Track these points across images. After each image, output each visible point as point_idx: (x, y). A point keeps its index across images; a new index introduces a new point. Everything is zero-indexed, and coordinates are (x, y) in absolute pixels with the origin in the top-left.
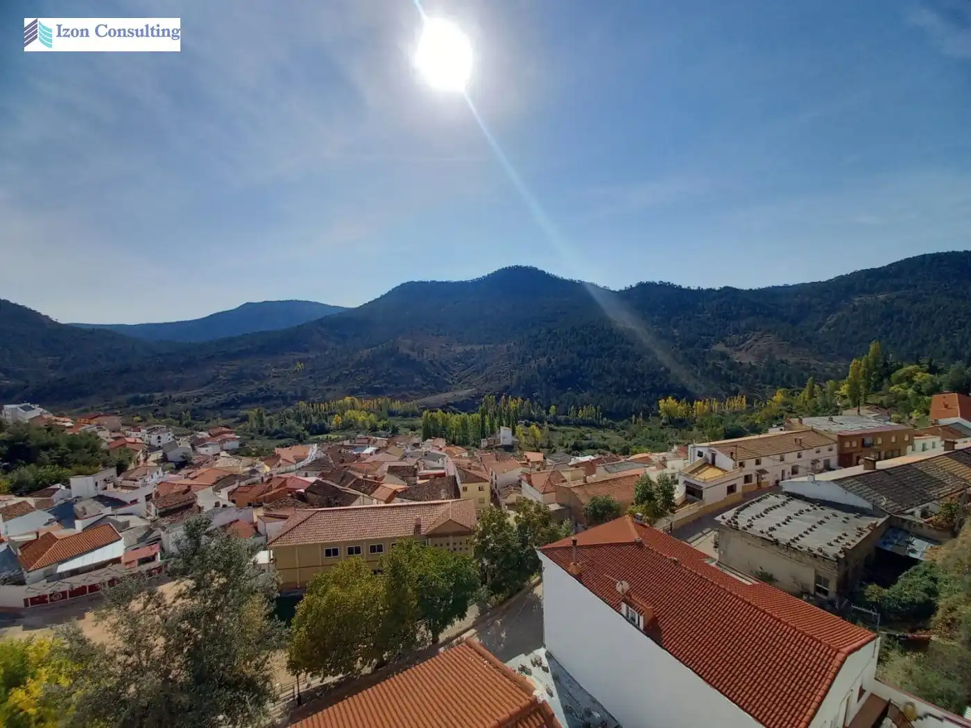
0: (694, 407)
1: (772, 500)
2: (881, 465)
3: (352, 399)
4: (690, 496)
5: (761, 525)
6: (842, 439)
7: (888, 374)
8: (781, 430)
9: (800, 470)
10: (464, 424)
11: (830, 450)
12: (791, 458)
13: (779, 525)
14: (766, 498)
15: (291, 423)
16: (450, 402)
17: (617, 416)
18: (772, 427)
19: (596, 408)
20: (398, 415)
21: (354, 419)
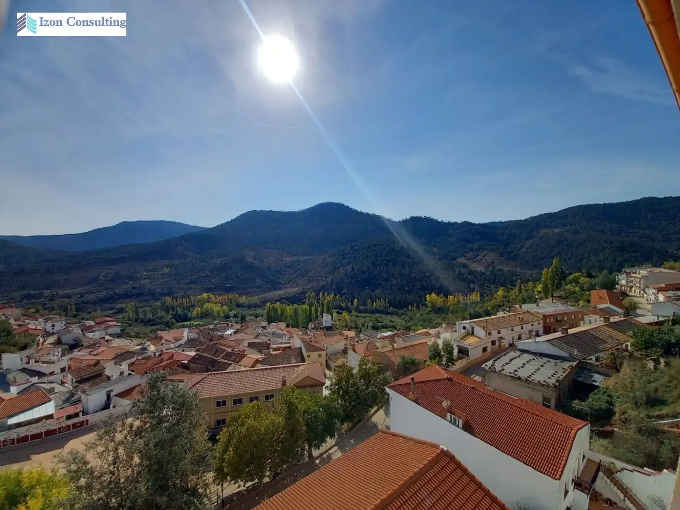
0: (448, 299)
1: (512, 354)
2: (570, 331)
3: (207, 295)
4: (460, 355)
5: (509, 369)
6: (545, 317)
7: (564, 278)
8: (505, 313)
9: (523, 336)
10: (296, 311)
11: (539, 324)
12: (517, 329)
13: (519, 368)
14: (508, 353)
15: (161, 313)
16: (282, 296)
17: (399, 306)
18: (499, 311)
19: (385, 301)
20: (244, 307)
21: (211, 310)
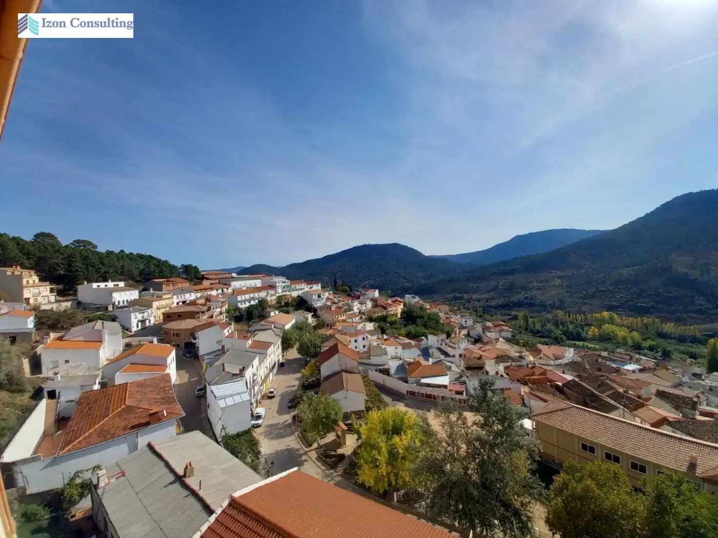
3: (610, 314)
15: (550, 326)
20: (671, 338)
21: (613, 333)
